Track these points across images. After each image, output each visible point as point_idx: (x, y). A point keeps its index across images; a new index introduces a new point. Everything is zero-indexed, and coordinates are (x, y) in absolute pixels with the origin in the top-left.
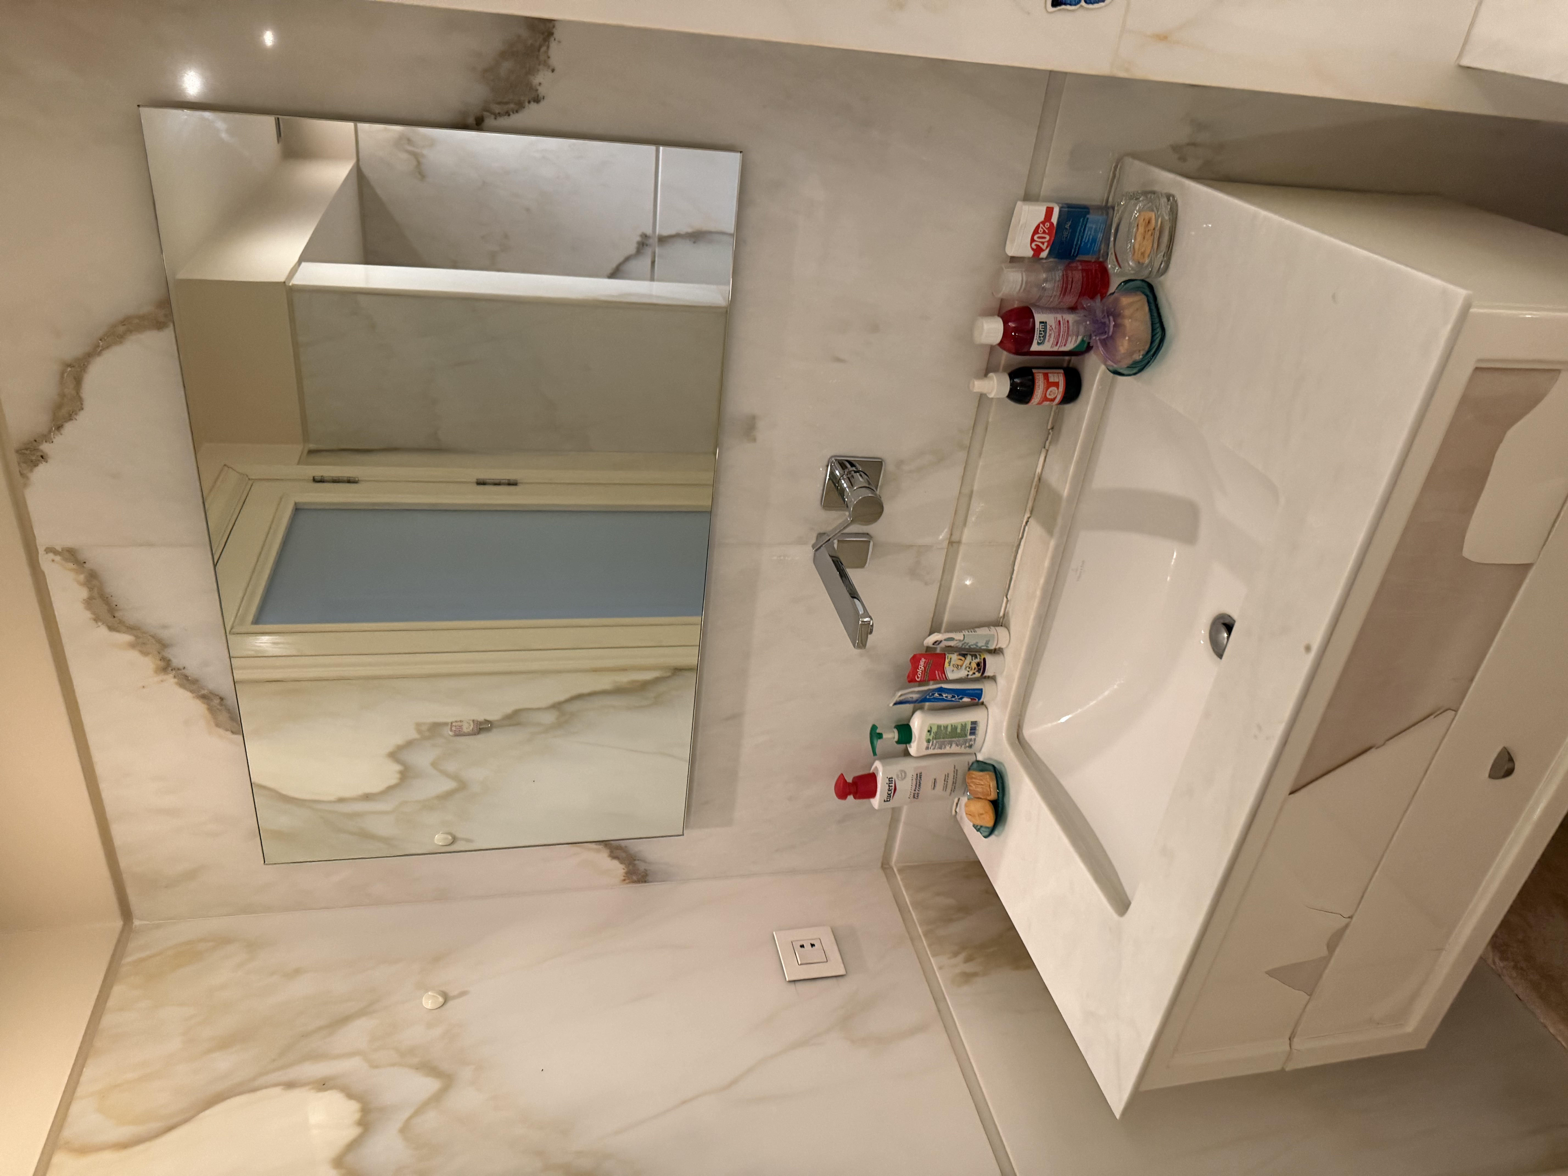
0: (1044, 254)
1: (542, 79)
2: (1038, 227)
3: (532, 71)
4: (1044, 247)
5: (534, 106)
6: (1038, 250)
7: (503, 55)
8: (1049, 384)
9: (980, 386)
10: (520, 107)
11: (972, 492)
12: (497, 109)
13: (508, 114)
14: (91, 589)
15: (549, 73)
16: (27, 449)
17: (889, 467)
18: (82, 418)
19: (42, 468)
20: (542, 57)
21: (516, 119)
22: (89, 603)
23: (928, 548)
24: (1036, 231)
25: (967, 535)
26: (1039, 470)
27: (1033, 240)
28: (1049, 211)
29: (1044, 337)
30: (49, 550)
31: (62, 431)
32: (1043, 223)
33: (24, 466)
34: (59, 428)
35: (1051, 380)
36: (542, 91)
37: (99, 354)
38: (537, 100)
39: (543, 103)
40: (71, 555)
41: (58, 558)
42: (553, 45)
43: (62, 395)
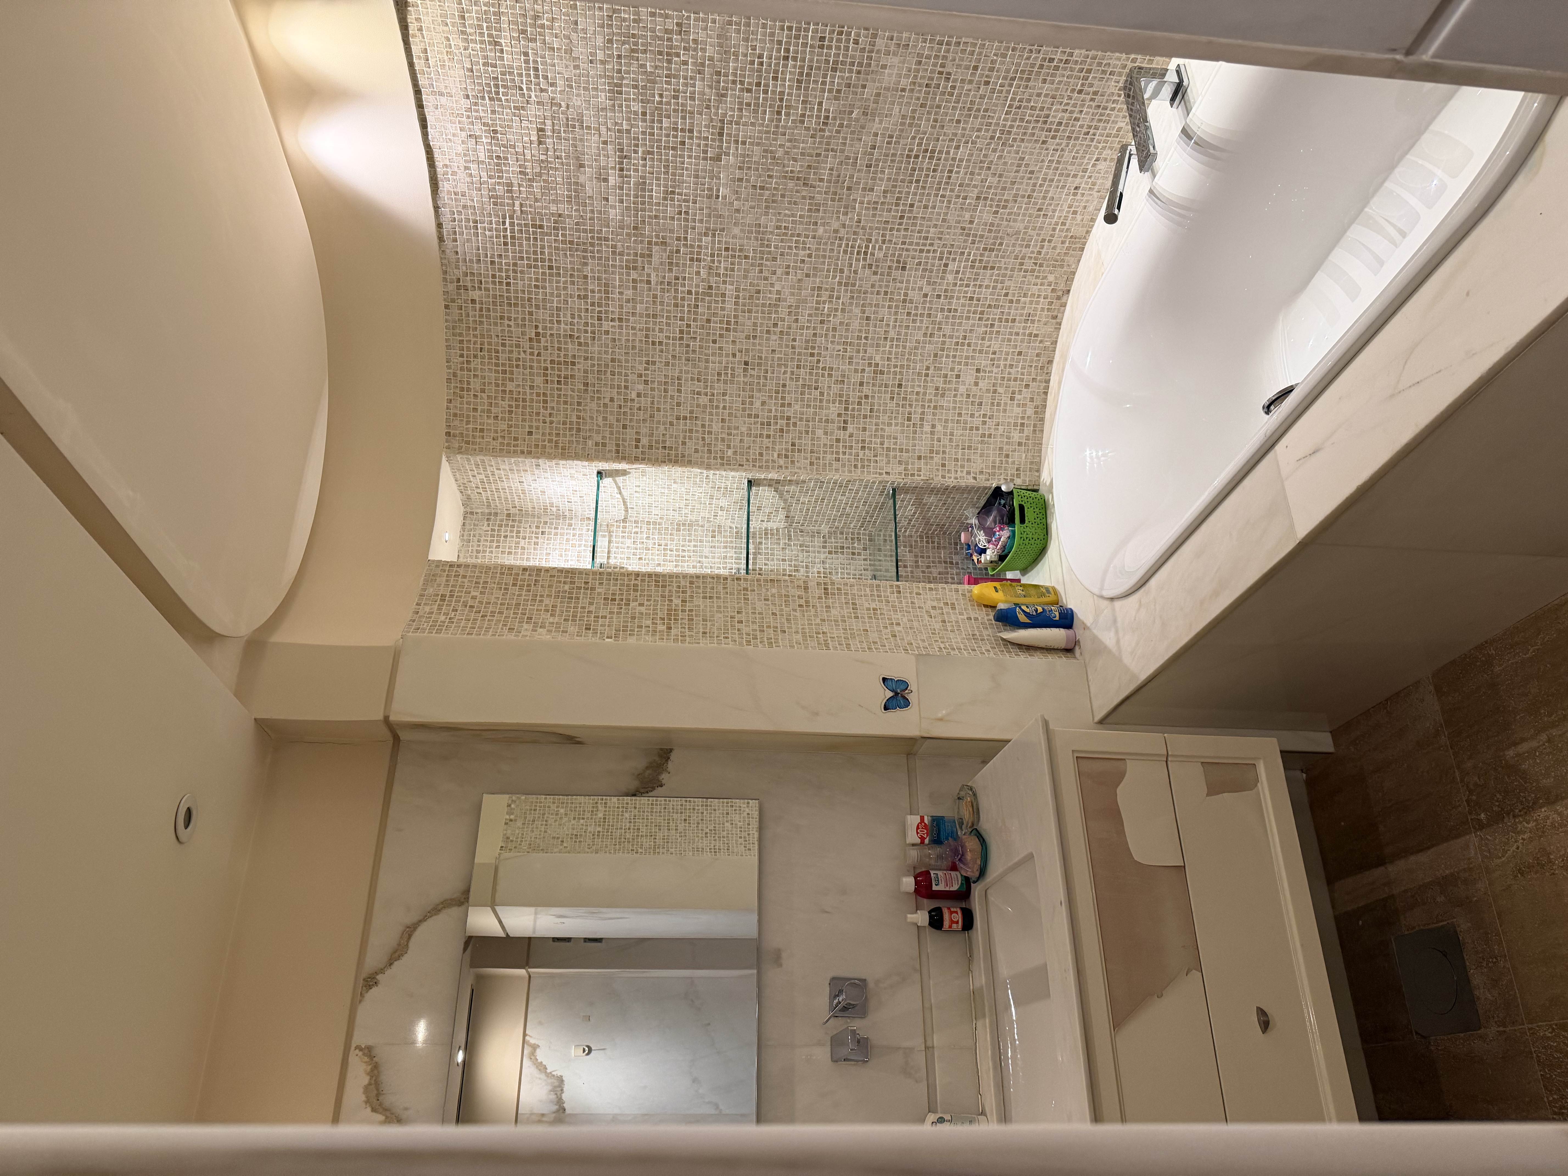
0: (927, 841)
1: (664, 777)
2: (918, 826)
3: (660, 774)
4: (925, 836)
5: (659, 788)
6: (922, 839)
7: (647, 768)
8: (951, 913)
9: (911, 917)
10: (653, 789)
11: (931, 1006)
12: (642, 791)
13: (647, 792)
14: (372, 1077)
15: (667, 774)
16: (369, 978)
17: (871, 985)
18: (405, 958)
19: (374, 990)
20: (664, 768)
21: (650, 794)
22: (366, 1089)
23: (911, 1049)
24: (918, 828)
25: (937, 1040)
26: (971, 988)
27: (918, 833)
28: (922, 818)
29: (938, 881)
30: (357, 1047)
31: (392, 967)
32: (921, 823)
33: (364, 988)
34: (391, 964)
35: (952, 910)
36: (663, 782)
37: (425, 921)
38: (661, 786)
39: (664, 787)
40: (368, 1052)
41: (360, 1053)
42: (670, 762)
43: (399, 945)
